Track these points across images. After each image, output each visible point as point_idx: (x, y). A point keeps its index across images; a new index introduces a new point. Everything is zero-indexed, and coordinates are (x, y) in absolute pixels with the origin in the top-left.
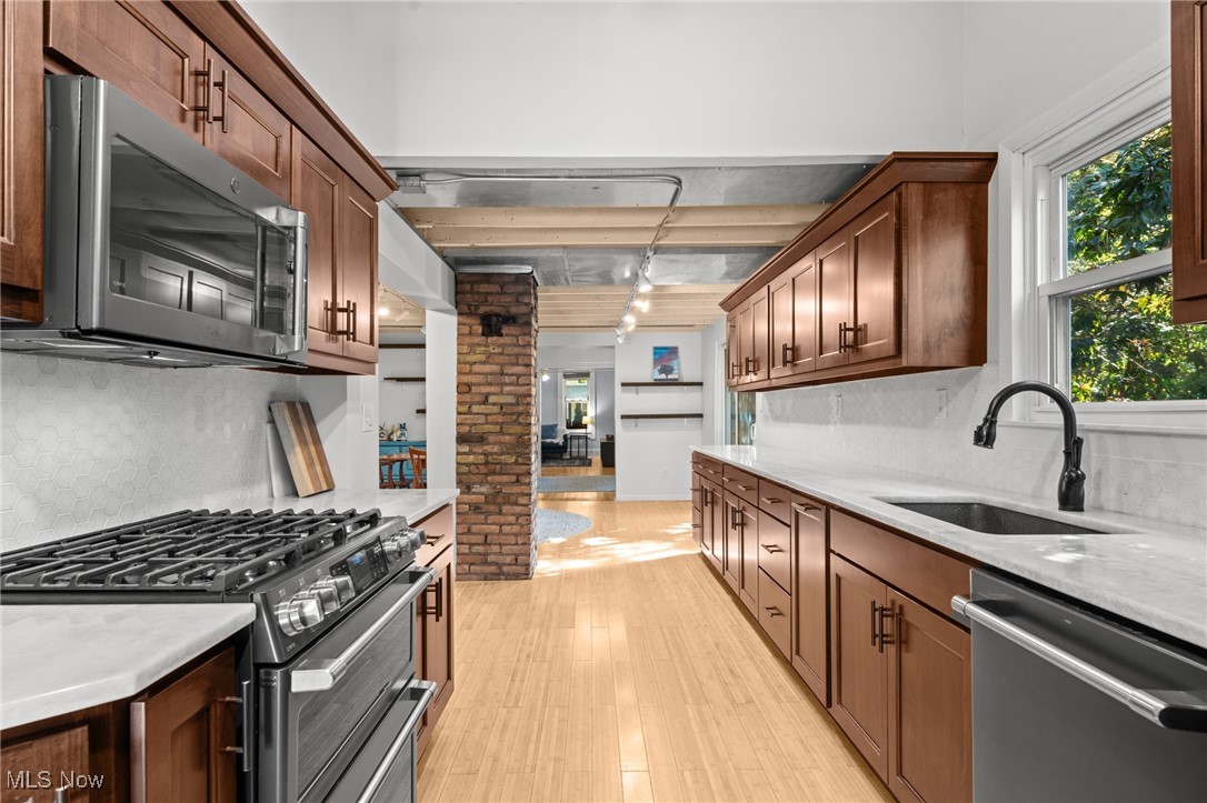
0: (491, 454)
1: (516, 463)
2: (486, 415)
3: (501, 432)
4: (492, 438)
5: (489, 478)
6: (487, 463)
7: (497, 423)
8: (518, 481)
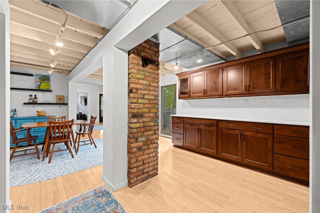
0: (146, 122)
1: (154, 125)
2: (144, 104)
3: (150, 112)
4: (146, 115)
5: (145, 134)
6: (144, 127)
7: (148, 108)
8: (155, 133)
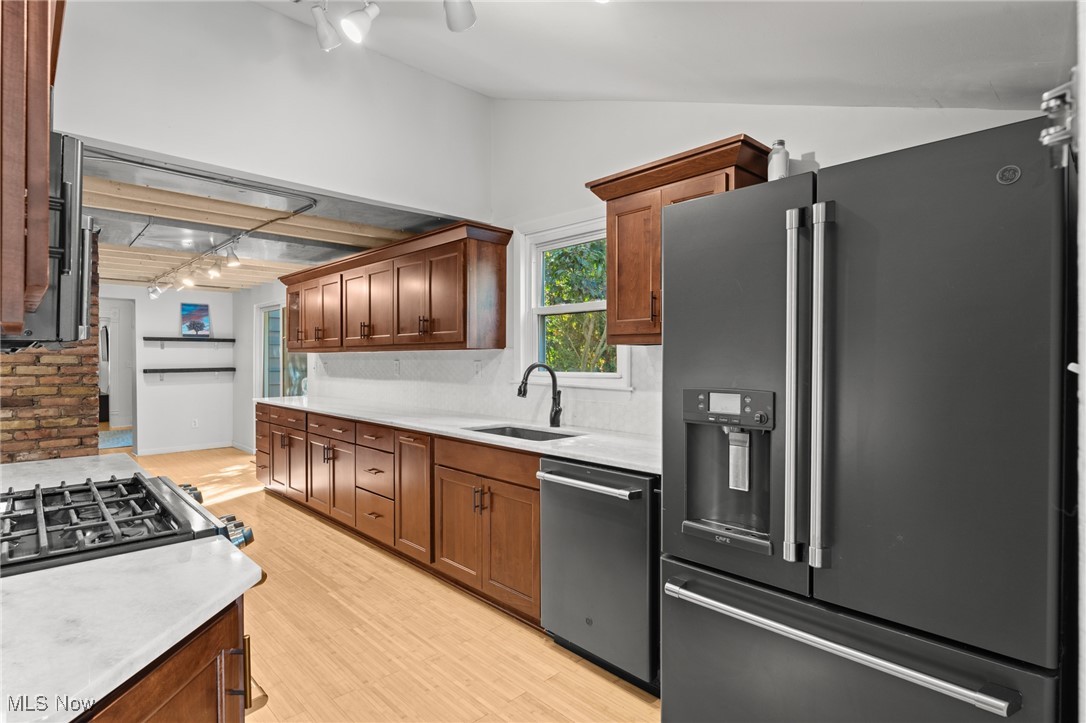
0: (45, 418)
1: (79, 425)
2: (37, 376)
3: (59, 394)
4: (45, 401)
5: (42, 444)
6: (39, 428)
7: (53, 385)
8: (81, 443)
